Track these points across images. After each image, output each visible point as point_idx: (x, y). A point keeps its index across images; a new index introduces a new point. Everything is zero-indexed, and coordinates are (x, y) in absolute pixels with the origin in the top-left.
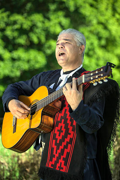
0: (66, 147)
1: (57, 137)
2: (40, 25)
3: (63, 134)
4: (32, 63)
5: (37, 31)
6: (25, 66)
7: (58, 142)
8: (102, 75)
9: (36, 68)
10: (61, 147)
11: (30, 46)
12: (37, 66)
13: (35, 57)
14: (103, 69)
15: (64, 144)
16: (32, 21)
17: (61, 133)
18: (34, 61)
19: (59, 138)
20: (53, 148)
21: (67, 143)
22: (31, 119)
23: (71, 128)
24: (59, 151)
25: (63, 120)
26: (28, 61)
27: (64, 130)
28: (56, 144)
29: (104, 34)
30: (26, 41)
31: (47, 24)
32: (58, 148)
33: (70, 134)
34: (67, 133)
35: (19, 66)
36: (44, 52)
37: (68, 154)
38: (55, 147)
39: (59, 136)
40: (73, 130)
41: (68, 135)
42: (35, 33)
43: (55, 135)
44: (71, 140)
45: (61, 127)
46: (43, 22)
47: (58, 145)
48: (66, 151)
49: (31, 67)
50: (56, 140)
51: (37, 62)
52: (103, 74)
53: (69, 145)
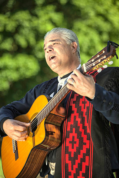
0: (83, 160)
1: (70, 150)
2: (26, 24)
3: (76, 145)
4: (22, 70)
5: (25, 31)
6: (14, 76)
7: (72, 156)
9: (27, 78)
10: (78, 161)
11: (18, 50)
12: (29, 74)
13: (25, 63)
15: (80, 156)
17: (75, 145)
18: (24, 68)
19: (73, 151)
20: (67, 164)
21: (84, 155)
23: (85, 137)
24: (76, 167)
25: (74, 129)
26: (17, 69)
27: (77, 140)
28: (70, 159)
30: (12, 45)
31: (36, 22)
33: (85, 144)
34: (82, 143)
35: (7, 77)
36: (35, 57)
39: (73, 148)
40: (89, 139)
42: (22, 34)
43: (67, 148)
44: (88, 151)
45: (73, 137)
46: (30, 21)
47: (73, 160)
48: (84, 165)
49: (21, 76)
51: (27, 69)
53: (87, 157)
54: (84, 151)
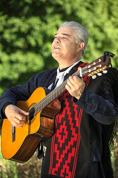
0: (70, 151)
2: (37, 28)
4: (30, 65)
5: (35, 34)
6: (23, 69)
7: (61, 146)
8: (100, 66)
9: (33, 71)
10: (65, 152)
11: (28, 49)
12: (35, 68)
13: (33, 59)
14: (101, 60)
15: (68, 147)
16: (29, 24)
18: (32, 64)
19: (62, 142)
20: (56, 153)
21: (71, 147)
22: (30, 124)
23: (74, 130)
24: (62, 156)
26: (26, 64)
27: (66, 132)
28: (59, 148)
29: (100, 36)
30: (24, 44)
31: (44, 27)
32: (61, 153)
33: (73, 137)
34: (70, 136)
35: (17, 69)
36: (42, 55)
37: (73, 158)
38: (58, 152)
39: (62, 139)
40: (77, 132)
41: (72, 138)
42: (33, 36)
43: (57, 139)
44: (75, 143)
45: (63, 129)
46: (41, 25)
47: (61, 150)
48: (70, 155)
49: (29, 69)
50: (59, 144)
51: (35, 64)
52: (102, 65)
53: (73, 149)
54: (71, 143)
